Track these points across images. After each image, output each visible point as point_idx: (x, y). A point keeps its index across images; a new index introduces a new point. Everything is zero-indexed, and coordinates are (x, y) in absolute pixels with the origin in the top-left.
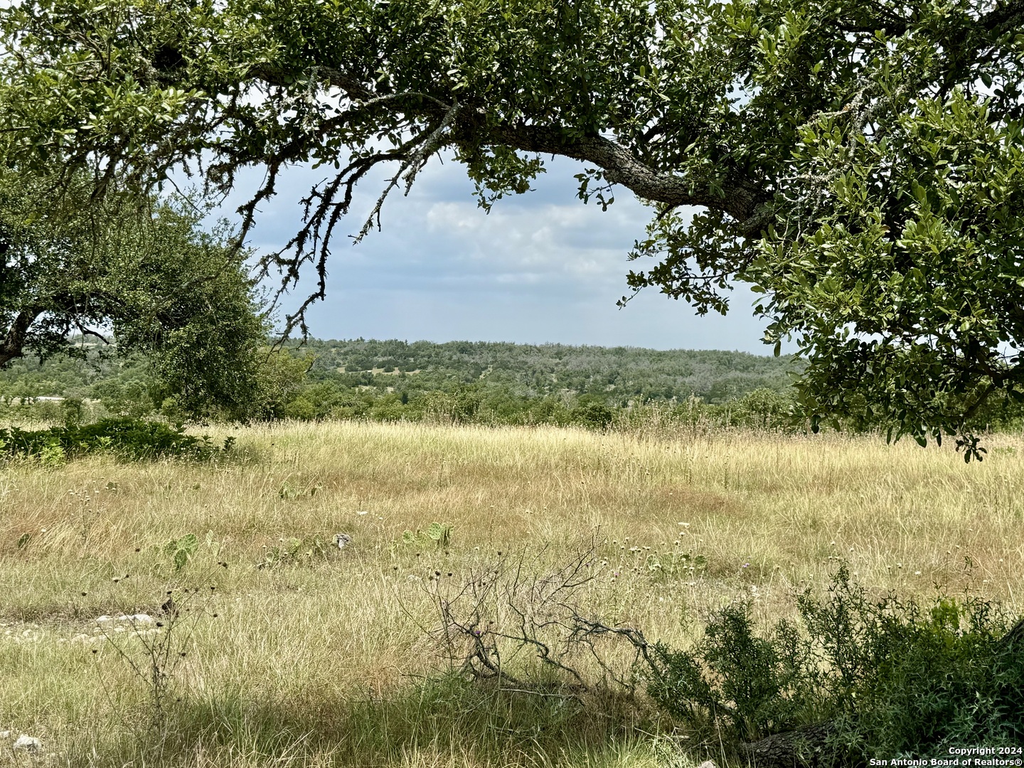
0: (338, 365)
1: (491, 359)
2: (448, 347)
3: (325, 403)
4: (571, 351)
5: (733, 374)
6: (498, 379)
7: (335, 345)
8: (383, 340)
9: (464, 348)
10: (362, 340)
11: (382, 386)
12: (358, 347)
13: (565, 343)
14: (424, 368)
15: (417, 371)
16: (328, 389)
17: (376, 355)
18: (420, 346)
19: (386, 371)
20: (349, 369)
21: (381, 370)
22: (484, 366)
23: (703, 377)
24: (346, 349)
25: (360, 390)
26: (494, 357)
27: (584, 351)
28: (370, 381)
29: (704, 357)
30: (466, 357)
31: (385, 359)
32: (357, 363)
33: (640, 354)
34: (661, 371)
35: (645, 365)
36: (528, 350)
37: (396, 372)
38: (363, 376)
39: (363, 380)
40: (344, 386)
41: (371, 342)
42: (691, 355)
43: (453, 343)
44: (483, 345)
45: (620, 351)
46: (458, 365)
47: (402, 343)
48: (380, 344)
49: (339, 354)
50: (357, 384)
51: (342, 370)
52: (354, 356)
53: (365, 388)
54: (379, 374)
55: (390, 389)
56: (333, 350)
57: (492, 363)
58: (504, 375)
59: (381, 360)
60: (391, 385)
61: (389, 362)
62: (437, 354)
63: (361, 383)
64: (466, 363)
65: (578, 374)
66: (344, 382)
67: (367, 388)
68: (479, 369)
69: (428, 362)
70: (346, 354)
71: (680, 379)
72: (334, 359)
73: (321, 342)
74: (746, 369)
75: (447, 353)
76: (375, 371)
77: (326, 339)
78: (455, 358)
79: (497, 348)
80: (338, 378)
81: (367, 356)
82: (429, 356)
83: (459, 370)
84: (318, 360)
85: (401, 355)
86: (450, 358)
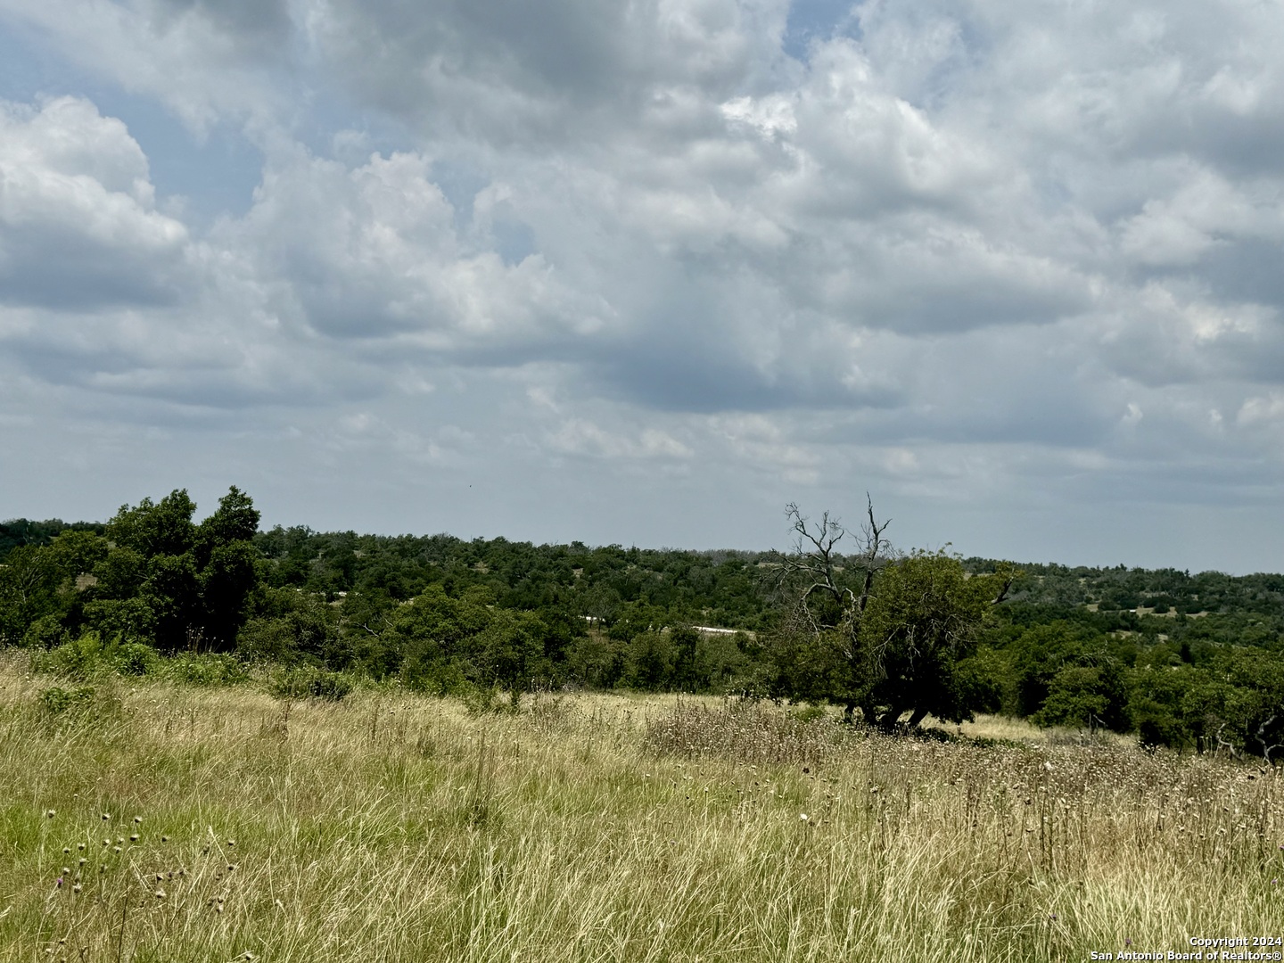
0: (1089, 601)
2: (1250, 581)
3: (1052, 657)
7: (1084, 572)
8: (1153, 569)
9: (1276, 583)
10: (1123, 568)
11: (1150, 632)
12: (1117, 578)
14: (1212, 609)
15: (1203, 614)
16: (1060, 634)
17: (1143, 589)
18: (1208, 579)
19: (1158, 611)
20: (1102, 607)
21: (1150, 610)
24: (1100, 579)
25: (1118, 637)
28: (1133, 624)
31: (1156, 594)
32: (1116, 600)
37: (1172, 613)
38: (1123, 617)
39: (1124, 623)
40: (1095, 630)
41: (1135, 572)
43: (1258, 576)
47: (1180, 573)
48: (1149, 573)
49: (1089, 585)
50: (1113, 628)
51: (1093, 608)
52: (1112, 589)
53: (1125, 635)
54: (1147, 616)
55: (1163, 637)
56: (1082, 580)
59: (1149, 595)
60: (1164, 632)
61: (1161, 599)
62: (1234, 591)
63: (1120, 627)
66: (1095, 624)
67: (1129, 634)
69: (1220, 601)
70: (1100, 586)
72: (1082, 593)
73: (1065, 569)
75: (1248, 590)
76: (1140, 612)
77: (1072, 565)
78: (1260, 596)
80: (1088, 618)
81: (1130, 590)
82: (1222, 593)
83: (1268, 614)
84: (1061, 592)
85: (1179, 591)
86: (1254, 597)
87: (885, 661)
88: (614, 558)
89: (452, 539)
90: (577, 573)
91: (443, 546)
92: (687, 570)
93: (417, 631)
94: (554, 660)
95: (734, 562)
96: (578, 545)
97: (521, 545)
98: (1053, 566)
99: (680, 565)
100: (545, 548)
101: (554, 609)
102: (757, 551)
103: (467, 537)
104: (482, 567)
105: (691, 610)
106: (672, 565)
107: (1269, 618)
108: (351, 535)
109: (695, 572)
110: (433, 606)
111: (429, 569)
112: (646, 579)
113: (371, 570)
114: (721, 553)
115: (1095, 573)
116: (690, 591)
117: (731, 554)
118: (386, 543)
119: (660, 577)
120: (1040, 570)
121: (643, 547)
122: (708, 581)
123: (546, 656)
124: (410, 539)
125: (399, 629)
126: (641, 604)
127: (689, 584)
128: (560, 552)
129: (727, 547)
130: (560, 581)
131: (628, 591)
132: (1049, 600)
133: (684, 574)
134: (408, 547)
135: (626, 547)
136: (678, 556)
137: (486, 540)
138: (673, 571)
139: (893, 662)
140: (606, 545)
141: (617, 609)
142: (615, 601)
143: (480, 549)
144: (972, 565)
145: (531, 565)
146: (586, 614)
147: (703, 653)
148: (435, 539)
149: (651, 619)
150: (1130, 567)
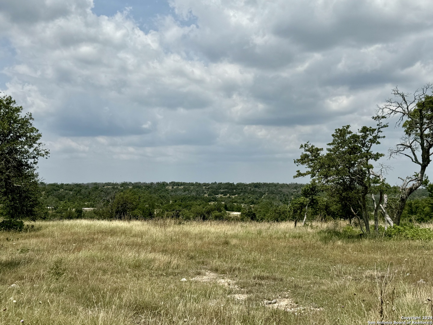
0: (205, 193)
1: (267, 190)
2: (250, 185)
6: (269, 198)
7: (205, 185)
8: (224, 183)
9: (257, 185)
10: (216, 183)
11: (220, 202)
12: (214, 186)
14: (239, 194)
15: (236, 195)
17: (221, 189)
18: (239, 185)
19: (224, 195)
20: (209, 195)
21: (222, 195)
22: (264, 193)
24: (209, 187)
26: (269, 189)
28: (215, 200)
30: (257, 189)
31: (224, 190)
32: (213, 192)
36: (283, 186)
37: (228, 196)
38: (213, 198)
39: (212, 199)
41: (219, 184)
43: (252, 183)
44: (264, 184)
46: (254, 193)
47: (231, 184)
49: (206, 188)
50: (210, 201)
51: (206, 195)
52: (211, 189)
54: (221, 197)
55: (223, 203)
56: (204, 187)
57: (268, 191)
58: (272, 196)
59: (222, 191)
61: (225, 192)
62: (245, 188)
63: (212, 201)
64: (257, 192)
67: (214, 202)
68: (262, 194)
69: (241, 192)
70: (208, 189)
72: (203, 191)
73: (200, 184)
75: (249, 188)
77: (202, 183)
78: (252, 189)
79: (270, 185)
80: (204, 199)
81: (217, 190)
82: (242, 189)
83: (254, 195)
84: (197, 191)
85: (230, 189)
86: (250, 190)
88: (55, 187)
90: (43, 193)
92: (81, 190)
95: (96, 187)
96: (43, 183)
98: (197, 183)
99: (78, 189)
102: (104, 182)
105: (82, 203)
106: (75, 189)
107: (254, 196)
109: (83, 191)
112: (67, 194)
114: (92, 184)
115: (208, 184)
116: (82, 197)
117: (95, 184)
119: (71, 193)
120: (192, 184)
121: (65, 183)
122: (87, 193)
126: (66, 202)
127: (81, 195)
129: (94, 182)
131: (61, 198)
132: (194, 194)
133: (79, 191)
136: (77, 185)
138: (76, 191)
140: (53, 183)
141: (58, 204)
142: (57, 202)
144: (172, 184)
146: (48, 206)
149: (69, 207)
150: (218, 182)
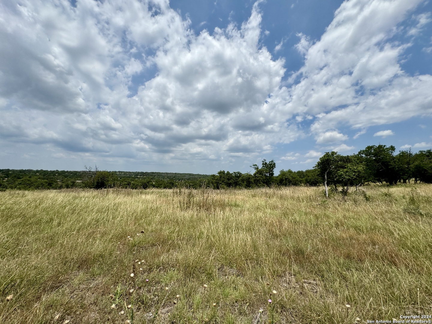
1: (157, 175)
4: (169, 173)
5: (191, 176)
6: (158, 177)
7: (132, 172)
9: (153, 173)
13: (168, 172)
14: (146, 176)
17: (139, 174)
18: (146, 173)
23: (187, 177)
27: (170, 173)
28: (137, 178)
29: (187, 174)
30: (153, 174)
32: (136, 175)
33: (178, 174)
34: (181, 176)
35: (179, 175)
36: (162, 173)
37: (142, 176)
42: (185, 174)
43: (151, 172)
44: (156, 172)
45: (176, 173)
46: (152, 175)
51: (133, 176)
53: (136, 179)
58: (159, 177)
65: (170, 177)
68: (155, 176)
70: (134, 174)
71: (184, 177)
74: (193, 176)
76: (139, 176)
80: (132, 177)
85: (143, 174)
86: (150, 175)
87: (96, 183)
88: (63, 172)
89: (32, 170)
90: (57, 174)
91: (30, 171)
92: (76, 173)
93: (22, 183)
94: (50, 186)
96: (57, 170)
97: (46, 171)
98: (129, 172)
99: (75, 173)
100: (51, 171)
101: (51, 179)
103: (35, 170)
104: (38, 174)
108: (9, 169)
109: (78, 174)
110: (26, 180)
111: (26, 174)
112: (69, 175)
113: (13, 175)
114: (82, 171)
115: (134, 172)
116: (77, 176)
118: (17, 171)
119: (72, 174)
120: (127, 172)
121: (69, 170)
122: (80, 175)
123: (48, 186)
124: (22, 170)
125: (18, 183)
128: (54, 171)
130: (53, 175)
131: (66, 177)
132: (128, 175)
134: (22, 171)
135: (66, 171)
136: (75, 171)
137: (39, 170)
139: (98, 183)
140: (62, 170)
141: (64, 179)
143: (37, 171)
145: (48, 173)
146: (58, 180)
147: (76, 184)
148: (28, 170)
150: (137, 172)
